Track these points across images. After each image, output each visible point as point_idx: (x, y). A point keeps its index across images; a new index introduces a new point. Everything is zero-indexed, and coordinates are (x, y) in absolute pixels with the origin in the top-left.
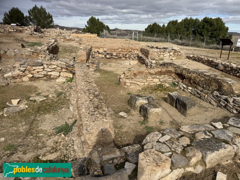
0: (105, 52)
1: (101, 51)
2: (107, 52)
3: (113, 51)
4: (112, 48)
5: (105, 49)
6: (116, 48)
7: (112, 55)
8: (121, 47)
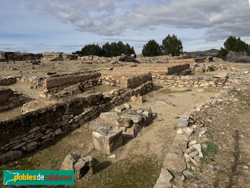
0: (111, 79)
1: (107, 78)
2: (112, 80)
3: (117, 78)
4: (116, 75)
5: (111, 77)
6: (119, 75)
7: (115, 83)
8: (124, 74)
